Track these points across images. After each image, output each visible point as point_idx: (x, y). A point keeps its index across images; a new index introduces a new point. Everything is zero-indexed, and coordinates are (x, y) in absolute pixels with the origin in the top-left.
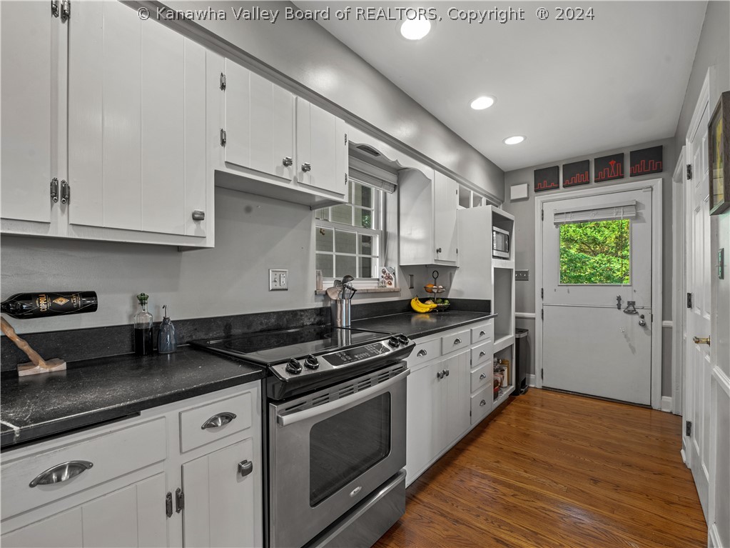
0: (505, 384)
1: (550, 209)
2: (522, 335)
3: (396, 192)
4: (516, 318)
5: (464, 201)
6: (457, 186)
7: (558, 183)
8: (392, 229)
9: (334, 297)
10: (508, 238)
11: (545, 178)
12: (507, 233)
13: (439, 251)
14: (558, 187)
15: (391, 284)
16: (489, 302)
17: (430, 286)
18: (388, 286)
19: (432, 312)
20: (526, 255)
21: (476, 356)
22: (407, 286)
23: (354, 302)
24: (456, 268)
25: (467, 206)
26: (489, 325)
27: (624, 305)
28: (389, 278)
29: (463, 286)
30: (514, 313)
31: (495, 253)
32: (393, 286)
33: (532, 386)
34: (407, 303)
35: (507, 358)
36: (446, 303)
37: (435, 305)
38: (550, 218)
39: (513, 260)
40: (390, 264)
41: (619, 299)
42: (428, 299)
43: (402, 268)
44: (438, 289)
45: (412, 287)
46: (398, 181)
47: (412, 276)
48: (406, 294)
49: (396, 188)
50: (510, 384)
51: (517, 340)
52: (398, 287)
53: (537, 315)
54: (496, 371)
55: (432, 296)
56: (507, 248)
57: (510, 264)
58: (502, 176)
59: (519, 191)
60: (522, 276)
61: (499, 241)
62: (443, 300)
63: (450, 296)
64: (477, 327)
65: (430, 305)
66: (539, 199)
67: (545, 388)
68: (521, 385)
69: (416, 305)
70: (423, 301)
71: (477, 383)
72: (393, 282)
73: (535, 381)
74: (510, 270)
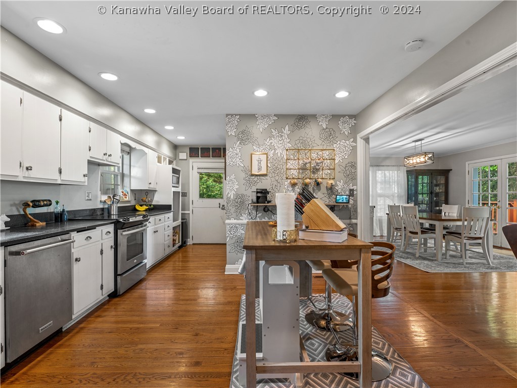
0: (177, 242)
1: (196, 165)
2: (184, 221)
3: (129, 155)
4: (182, 214)
5: (159, 161)
6: (156, 154)
7: (199, 155)
8: (126, 171)
9: (109, 203)
10: (178, 178)
11: (194, 152)
12: (178, 176)
13: (150, 183)
14: (199, 157)
15: (126, 198)
16: (171, 205)
17: (144, 199)
18: (125, 199)
19: (146, 210)
20: (186, 185)
21: (166, 227)
22: (133, 199)
23: (119, 205)
24: (156, 191)
25: (161, 163)
26: (171, 215)
27: (221, 206)
28: (125, 195)
29: (159, 199)
30: (181, 212)
31: (174, 185)
32: (127, 199)
33: (188, 244)
34: (134, 207)
35: (178, 231)
36: (152, 206)
37: (147, 207)
38: (195, 170)
39: (180, 187)
40: (125, 188)
41: (220, 204)
42: (143, 205)
43: (132, 191)
44: (148, 200)
45: (135, 200)
46: (130, 150)
47: (135, 194)
48: (133, 203)
49: (129, 153)
50: (179, 242)
51: (182, 223)
52: (130, 199)
53: (190, 212)
54: (173, 236)
55: (145, 203)
56: (178, 183)
57: (179, 189)
58: (175, 147)
59: (183, 156)
60: (184, 195)
61: (175, 179)
62: (150, 205)
63: (154, 203)
64: (167, 215)
65: (145, 208)
66: (192, 160)
67: (194, 244)
68: (184, 243)
69: (138, 207)
70: (141, 206)
71: (167, 238)
72: (127, 197)
73: (190, 242)
74: (179, 192)
